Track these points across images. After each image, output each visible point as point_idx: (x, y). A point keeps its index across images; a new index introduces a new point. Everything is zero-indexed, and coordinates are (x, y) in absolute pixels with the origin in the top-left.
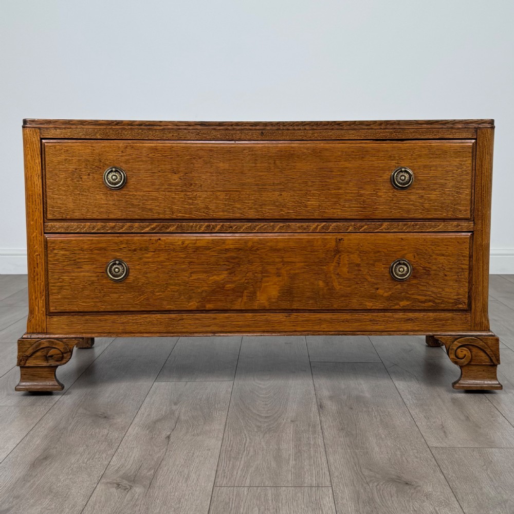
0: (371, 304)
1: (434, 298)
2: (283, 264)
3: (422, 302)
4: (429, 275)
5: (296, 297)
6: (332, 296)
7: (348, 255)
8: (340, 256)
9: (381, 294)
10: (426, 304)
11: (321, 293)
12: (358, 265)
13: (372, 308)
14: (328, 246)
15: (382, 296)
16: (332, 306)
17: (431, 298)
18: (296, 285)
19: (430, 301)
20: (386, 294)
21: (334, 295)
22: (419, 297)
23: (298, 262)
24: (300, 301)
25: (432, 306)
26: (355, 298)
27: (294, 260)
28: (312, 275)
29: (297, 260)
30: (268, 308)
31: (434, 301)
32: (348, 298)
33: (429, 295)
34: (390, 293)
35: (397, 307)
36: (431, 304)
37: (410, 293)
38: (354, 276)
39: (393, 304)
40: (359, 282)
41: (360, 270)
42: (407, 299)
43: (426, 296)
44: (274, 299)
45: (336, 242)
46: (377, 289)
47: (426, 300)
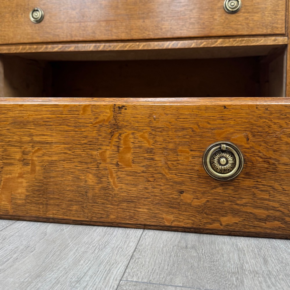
0: (171, 217)
1: (283, 213)
2: (33, 147)
3: (260, 220)
4: (275, 171)
5: (52, 198)
6: (108, 201)
7: (133, 133)
8: (120, 135)
9: (189, 201)
10: (269, 225)
11: (90, 195)
12: (150, 151)
13: (173, 225)
14: (101, 118)
15: (190, 205)
16: (108, 216)
17: (278, 214)
18: (52, 180)
19: (275, 219)
20: (196, 203)
21: (110, 198)
22: (256, 211)
23: (56, 143)
24: (58, 205)
25: (280, 227)
26: (144, 205)
27: (49, 139)
28: (76, 164)
29: (54, 140)
30: (11, 212)
31: (283, 219)
32: (133, 205)
33: (274, 209)
34: (204, 200)
35: (216, 225)
36: (277, 224)
37: (238, 202)
38: (144, 169)
39: (210, 221)
40: (151, 179)
41: (153, 159)
42: (235, 213)
43: (267, 209)
44: (20, 199)
45: (114, 111)
46: (182, 192)
47: (268, 216)
